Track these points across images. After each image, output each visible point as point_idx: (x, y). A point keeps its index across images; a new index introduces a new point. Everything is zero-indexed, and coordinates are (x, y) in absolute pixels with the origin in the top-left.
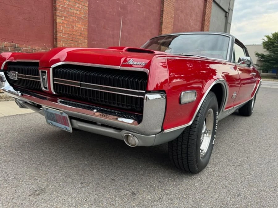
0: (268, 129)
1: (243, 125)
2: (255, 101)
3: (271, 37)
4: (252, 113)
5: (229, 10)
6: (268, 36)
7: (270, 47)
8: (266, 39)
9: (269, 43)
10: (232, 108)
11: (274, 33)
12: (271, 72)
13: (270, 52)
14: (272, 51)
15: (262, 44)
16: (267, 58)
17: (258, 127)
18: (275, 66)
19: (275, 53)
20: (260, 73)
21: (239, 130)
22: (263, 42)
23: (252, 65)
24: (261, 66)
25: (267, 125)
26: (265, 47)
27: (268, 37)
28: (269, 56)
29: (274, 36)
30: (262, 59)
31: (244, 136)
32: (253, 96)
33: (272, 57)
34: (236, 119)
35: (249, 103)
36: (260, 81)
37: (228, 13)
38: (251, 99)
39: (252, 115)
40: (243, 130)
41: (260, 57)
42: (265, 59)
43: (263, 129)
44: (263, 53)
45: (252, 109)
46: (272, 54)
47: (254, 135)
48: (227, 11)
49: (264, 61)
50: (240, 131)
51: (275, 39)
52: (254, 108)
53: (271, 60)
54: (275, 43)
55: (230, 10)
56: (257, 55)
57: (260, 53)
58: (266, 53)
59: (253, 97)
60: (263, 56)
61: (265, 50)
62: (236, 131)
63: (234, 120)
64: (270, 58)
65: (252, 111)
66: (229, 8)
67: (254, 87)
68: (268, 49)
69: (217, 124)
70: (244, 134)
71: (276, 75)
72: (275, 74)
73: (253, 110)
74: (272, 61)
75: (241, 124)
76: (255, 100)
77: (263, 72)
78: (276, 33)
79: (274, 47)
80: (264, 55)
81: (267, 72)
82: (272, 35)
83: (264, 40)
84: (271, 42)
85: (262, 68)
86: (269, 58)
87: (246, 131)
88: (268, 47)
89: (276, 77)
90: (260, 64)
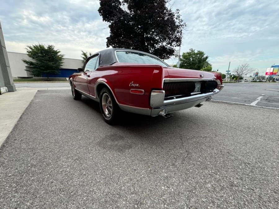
7: (35, 56)
9: (34, 53)
13: (36, 61)
16: (36, 65)
18: (45, 72)
22: (28, 52)
26: (31, 56)
30: (31, 66)
41: (29, 64)
46: (39, 62)
49: (34, 68)
53: (41, 67)
56: (26, 62)
60: (31, 63)
61: (31, 58)
68: (33, 58)
72: (47, 78)
79: (39, 56)
85: (33, 73)
88: (33, 56)
89: (48, 80)
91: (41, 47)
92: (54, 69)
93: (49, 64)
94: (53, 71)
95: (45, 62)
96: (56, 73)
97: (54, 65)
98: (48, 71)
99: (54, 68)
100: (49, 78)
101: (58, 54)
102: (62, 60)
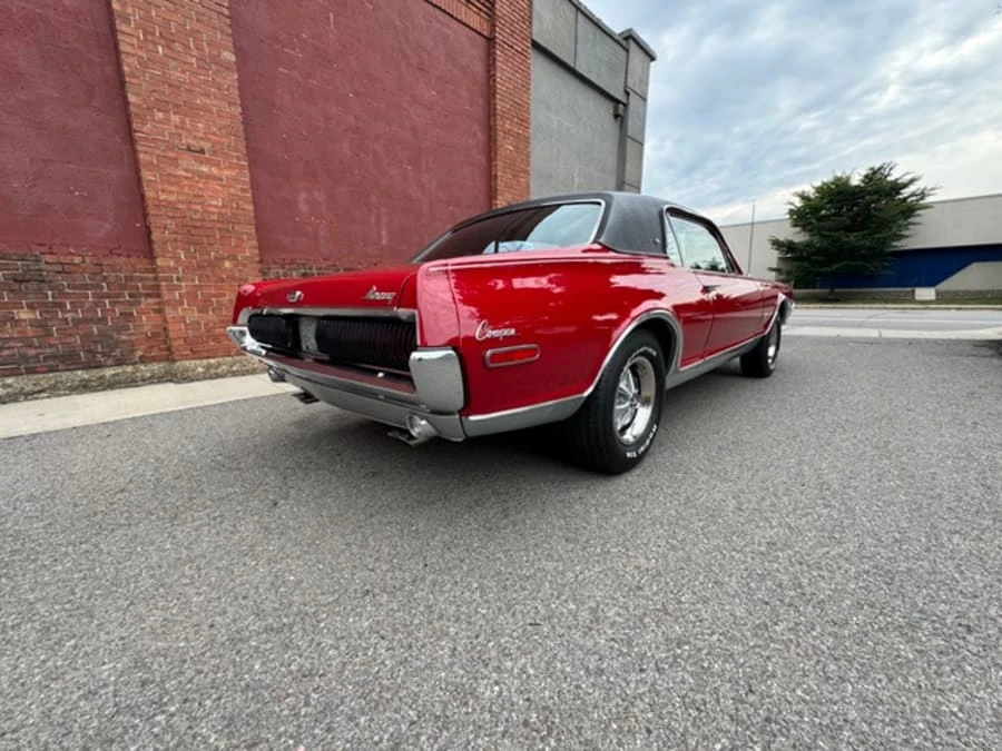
3: (812, 196)
5: (628, 94)
6: (803, 192)
7: (809, 221)
8: (798, 203)
9: (808, 210)
11: (820, 184)
13: (809, 235)
14: (815, 232)
15: (788, 216)
16: (802, 251)
18: (824, 269)
19: (822, 236)
22: (791, 212)
24: (789, 273)
26: (797, 223)
27: (803, 197)
28: (808, 245)
29: (821, 191)
30: (788, 255)
33: (815, 247)
37: (625, 105)
41: (785, 249)
42: (798, 255)
44: (790, 238)
46: (816, 239)
48: (620, 96)
49: (794, 259)
51: (822, 198)
53: (813, 254)
54: (824, 209)
55: (632, 94)
56: (777, 244)
57: (782, 239)
58: (798, 236)
60: (790, 247)
61: (798, 229)
64: (812, 250)
66: (626, 86)
68: (804, 227)
71: (830, 293)
72: (828, 290)
74: (816, 258)
78: (824, 184)
79: (819, 220)
80: (795, 244)
81: (807, 287)
82: (813, 191)
83: (792, 204)
84: (811, 207)
85: (790, 277)
86: (809, 249)
88: (804, 223)
89: (830, 297)
90: (785, 267)
91: (837, 186)
92: (862, 257)
93: (845, 239)
94: (856, 263)
95: (834, 234)
96: (866, 273)
97: (867, 243)
98: (835, 267)
100: (837, 290)
101: (903, 191)
102: (918, 212)
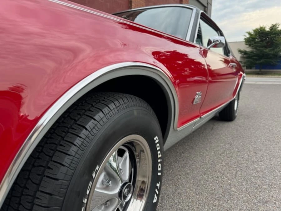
0: (257, 140)
1: (223, 136)
2: (239, 101)
3: (252, 33)
4: (236, 116)
5: (208, 4)
6: (249, 32)
7: (252, 43)
8: (248, 36)
9: (251, 39)
10: (199, 118)
11: (255, 29)
12: (254, 68)
13: (252, 48)
14: (254, 47)
15: (244, 41)
16: (249, 55)
17: (244, 137)
18: (258, 62)
19: (256, 49)
20: (244, 70)
21: (218, 146)
22: (245, 39)
23: (230, 54)
24: (245, 63)
25: (255, 132)
26: (247, 43)
27: (249, 33)
28: (252, 52)
29: (255, 32)
30: (245, 56)
31: (224, 157)
32: (235, 95)
33: (254, 53)
34: (215, 127)
35: (232, 104)
36: (243, 75)
37: (207, 7)
38: (233, 99)
39: (236, 119)
40: (223, 144)
41: (243, 53)
43: (250, 141)
45: (235, 111)
46: (254, 50)
47: (239, 154)
48: (206, 5)
49: (247, 58)
50: (219, 148)
51: (256, 35)
52: (238, 110)
54: (257, 39)
56: (240, 51)
57: (242, 49)
58: (248, 49)
59: (235, 97)
60: (245, 53)
61: (247, 46)
62: (214, 149)
63: (212, 128)
65: (236, 115)
66: (207, 2)
67: (236, 83)
68: (250, 45)
69: (159, 161)
70: (224, 153)
71: (260, 71)
72: (258, 70)
73: (237, 112)
74: (255, 57)
75: (222, 134)
76: (238, 99)
77: (247, 68)
78: (256, 29)
79: (255, 43)
80: (247, 52)
81: (251, 69)
82: (253, 31)
83: (245, 36)
84: (252, 38)
85: (245, 65)
86: (252, 54)
87: (227, 146)
88: (250, 43)
89: (260, 73)
90: (243, 60)
91: (261, 30)
92: (271, 58)
93: (265, 51)
94: (268, 60)
95: (261, 48)
96: (272, 64)
97: (272, 52)
98: (262, 61)
99: (271, 56)
100: (262, 70)
